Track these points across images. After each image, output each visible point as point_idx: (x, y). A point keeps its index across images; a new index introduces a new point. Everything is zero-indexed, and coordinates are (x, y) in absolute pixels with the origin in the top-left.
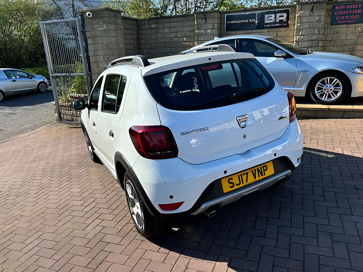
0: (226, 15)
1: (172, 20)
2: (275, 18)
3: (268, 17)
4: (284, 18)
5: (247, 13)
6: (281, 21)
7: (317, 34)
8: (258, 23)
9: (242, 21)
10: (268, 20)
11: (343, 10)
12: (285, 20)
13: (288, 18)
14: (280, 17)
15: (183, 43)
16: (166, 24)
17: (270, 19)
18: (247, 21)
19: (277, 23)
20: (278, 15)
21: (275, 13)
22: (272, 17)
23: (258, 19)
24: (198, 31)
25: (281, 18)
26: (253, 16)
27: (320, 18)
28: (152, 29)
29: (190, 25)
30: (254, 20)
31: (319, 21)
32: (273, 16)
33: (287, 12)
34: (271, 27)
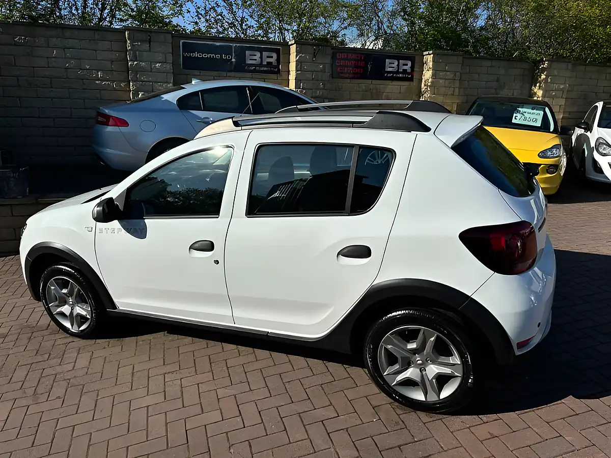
0: (182, 41)
1: (68, 33)
2: (261, 57)
3: (250, 55)
4: (273, 60)
5: (218, 44)
6: (269, 64)
7: (322, 89)
8: (236, 62)
9: (210, 56)
10: (250, 60)
11: (344, 59)
12: (275, 63)
13: (278, 60)
14: (268, 57)
15: (97, 82)
16: (55, 39)
17: (254, 58)
18: (218, 56)
19: (265, 66)
20: (265, 54)
21: (261, 51)
22: (256, 55)
23: (236, 56)
24: (135, 63)
25: (270, 60)
26: (228, 51)
27: (324, 67)
28: (16, 44)
29: (109, 49)
30: (229, 57)
31: (323, 70)
32: (258, 54)
33: (277, 51)
34: (255, 71)
